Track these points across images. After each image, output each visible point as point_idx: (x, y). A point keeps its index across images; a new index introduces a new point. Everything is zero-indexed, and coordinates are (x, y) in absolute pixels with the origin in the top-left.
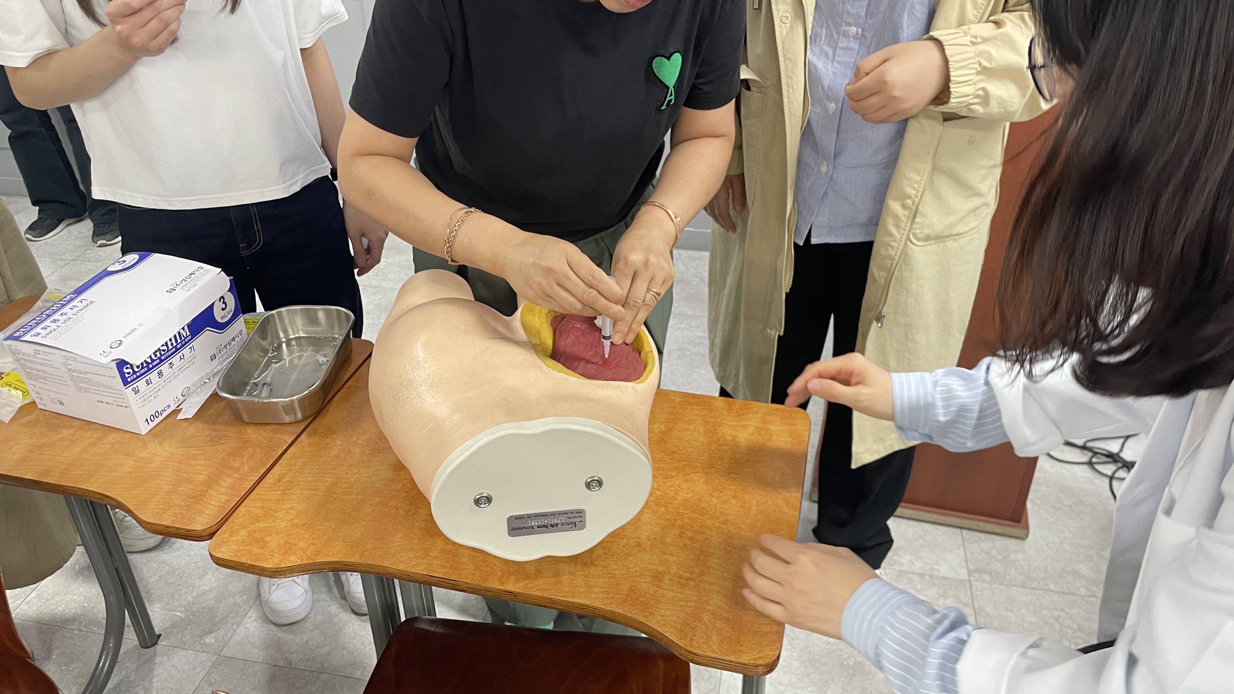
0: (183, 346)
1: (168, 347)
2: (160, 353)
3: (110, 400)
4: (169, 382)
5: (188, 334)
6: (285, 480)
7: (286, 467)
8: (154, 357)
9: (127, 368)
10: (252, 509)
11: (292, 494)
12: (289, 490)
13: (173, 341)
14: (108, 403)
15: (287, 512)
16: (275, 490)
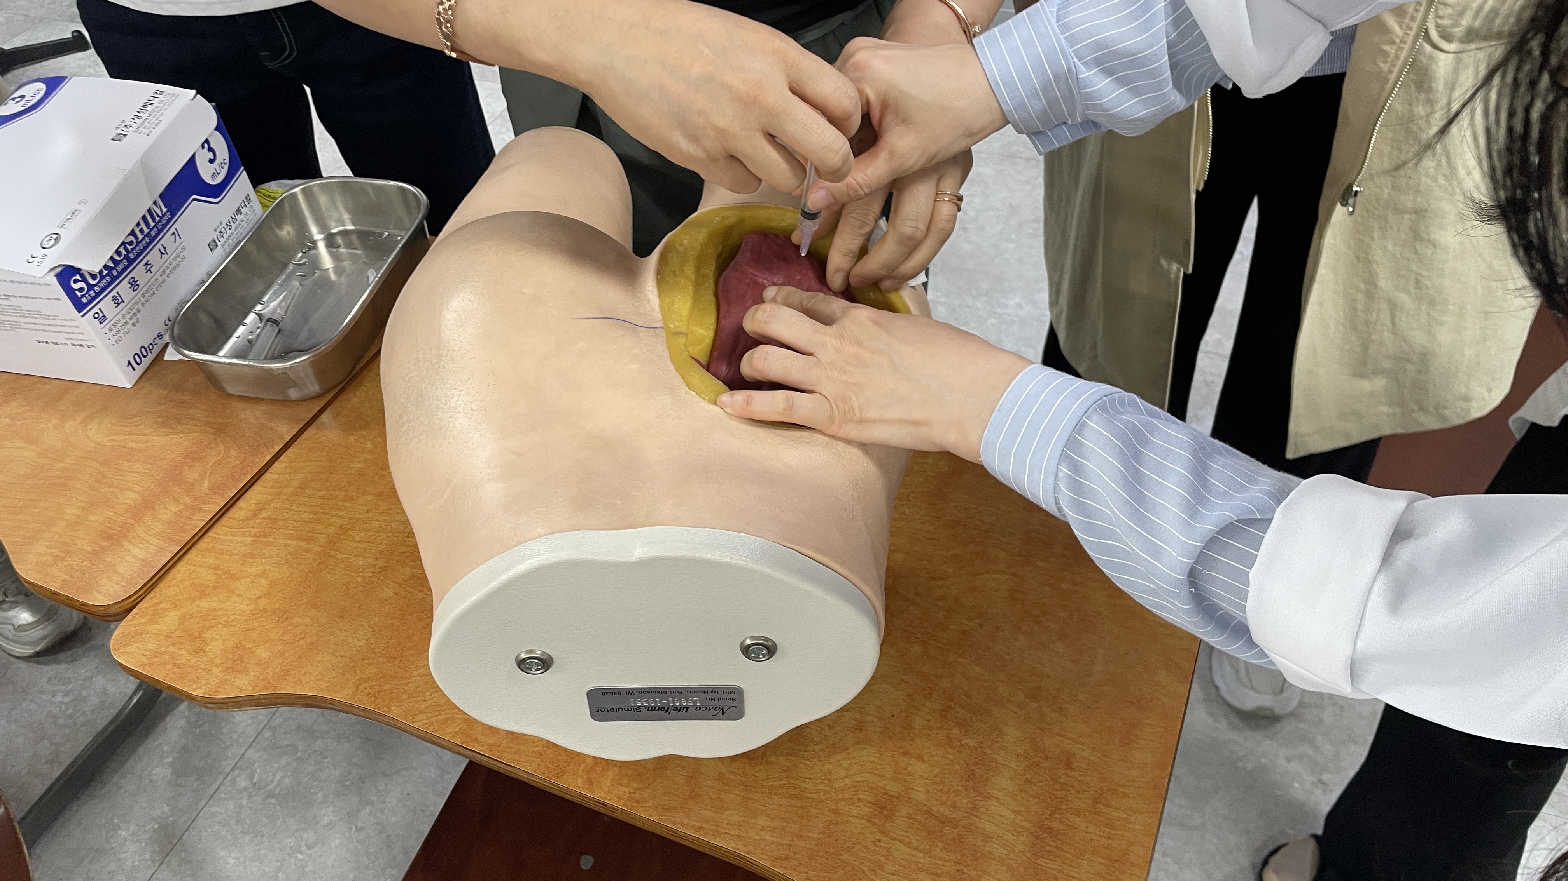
0: (160, 231)
1: (136, 237)
2: (126, 249)
3: (60, 338)
4: (151, 296)
5: (165, 210)
6: (264, 514)
7: (272, 487)
8: (117, 258)
9: (76, 281)
10: (198, 569)
11: (270, 544)
12: (266, 536)
13: (143, 225)
14: (57, 344)
15: (253, 582)
16: (244, 535)
